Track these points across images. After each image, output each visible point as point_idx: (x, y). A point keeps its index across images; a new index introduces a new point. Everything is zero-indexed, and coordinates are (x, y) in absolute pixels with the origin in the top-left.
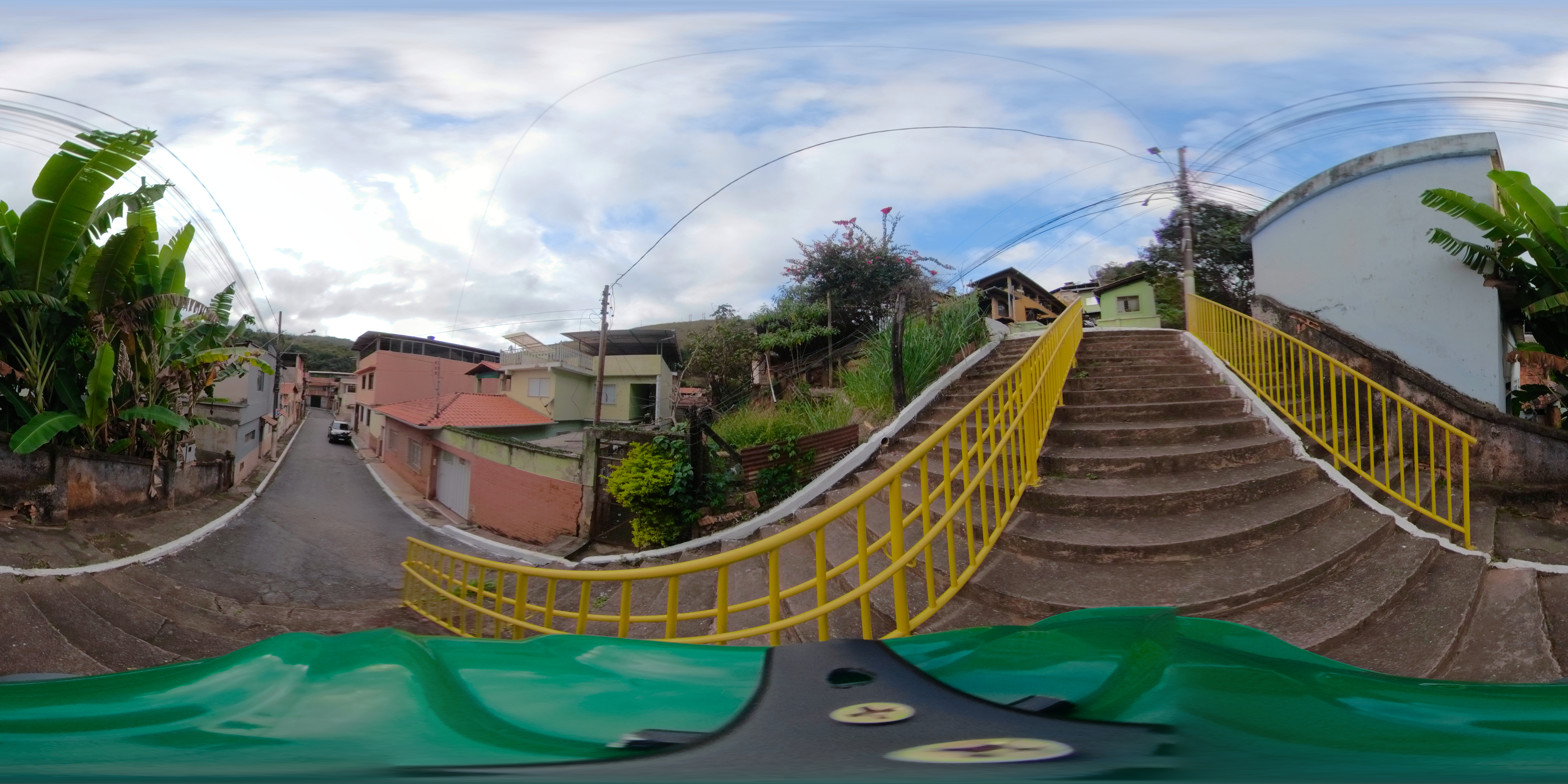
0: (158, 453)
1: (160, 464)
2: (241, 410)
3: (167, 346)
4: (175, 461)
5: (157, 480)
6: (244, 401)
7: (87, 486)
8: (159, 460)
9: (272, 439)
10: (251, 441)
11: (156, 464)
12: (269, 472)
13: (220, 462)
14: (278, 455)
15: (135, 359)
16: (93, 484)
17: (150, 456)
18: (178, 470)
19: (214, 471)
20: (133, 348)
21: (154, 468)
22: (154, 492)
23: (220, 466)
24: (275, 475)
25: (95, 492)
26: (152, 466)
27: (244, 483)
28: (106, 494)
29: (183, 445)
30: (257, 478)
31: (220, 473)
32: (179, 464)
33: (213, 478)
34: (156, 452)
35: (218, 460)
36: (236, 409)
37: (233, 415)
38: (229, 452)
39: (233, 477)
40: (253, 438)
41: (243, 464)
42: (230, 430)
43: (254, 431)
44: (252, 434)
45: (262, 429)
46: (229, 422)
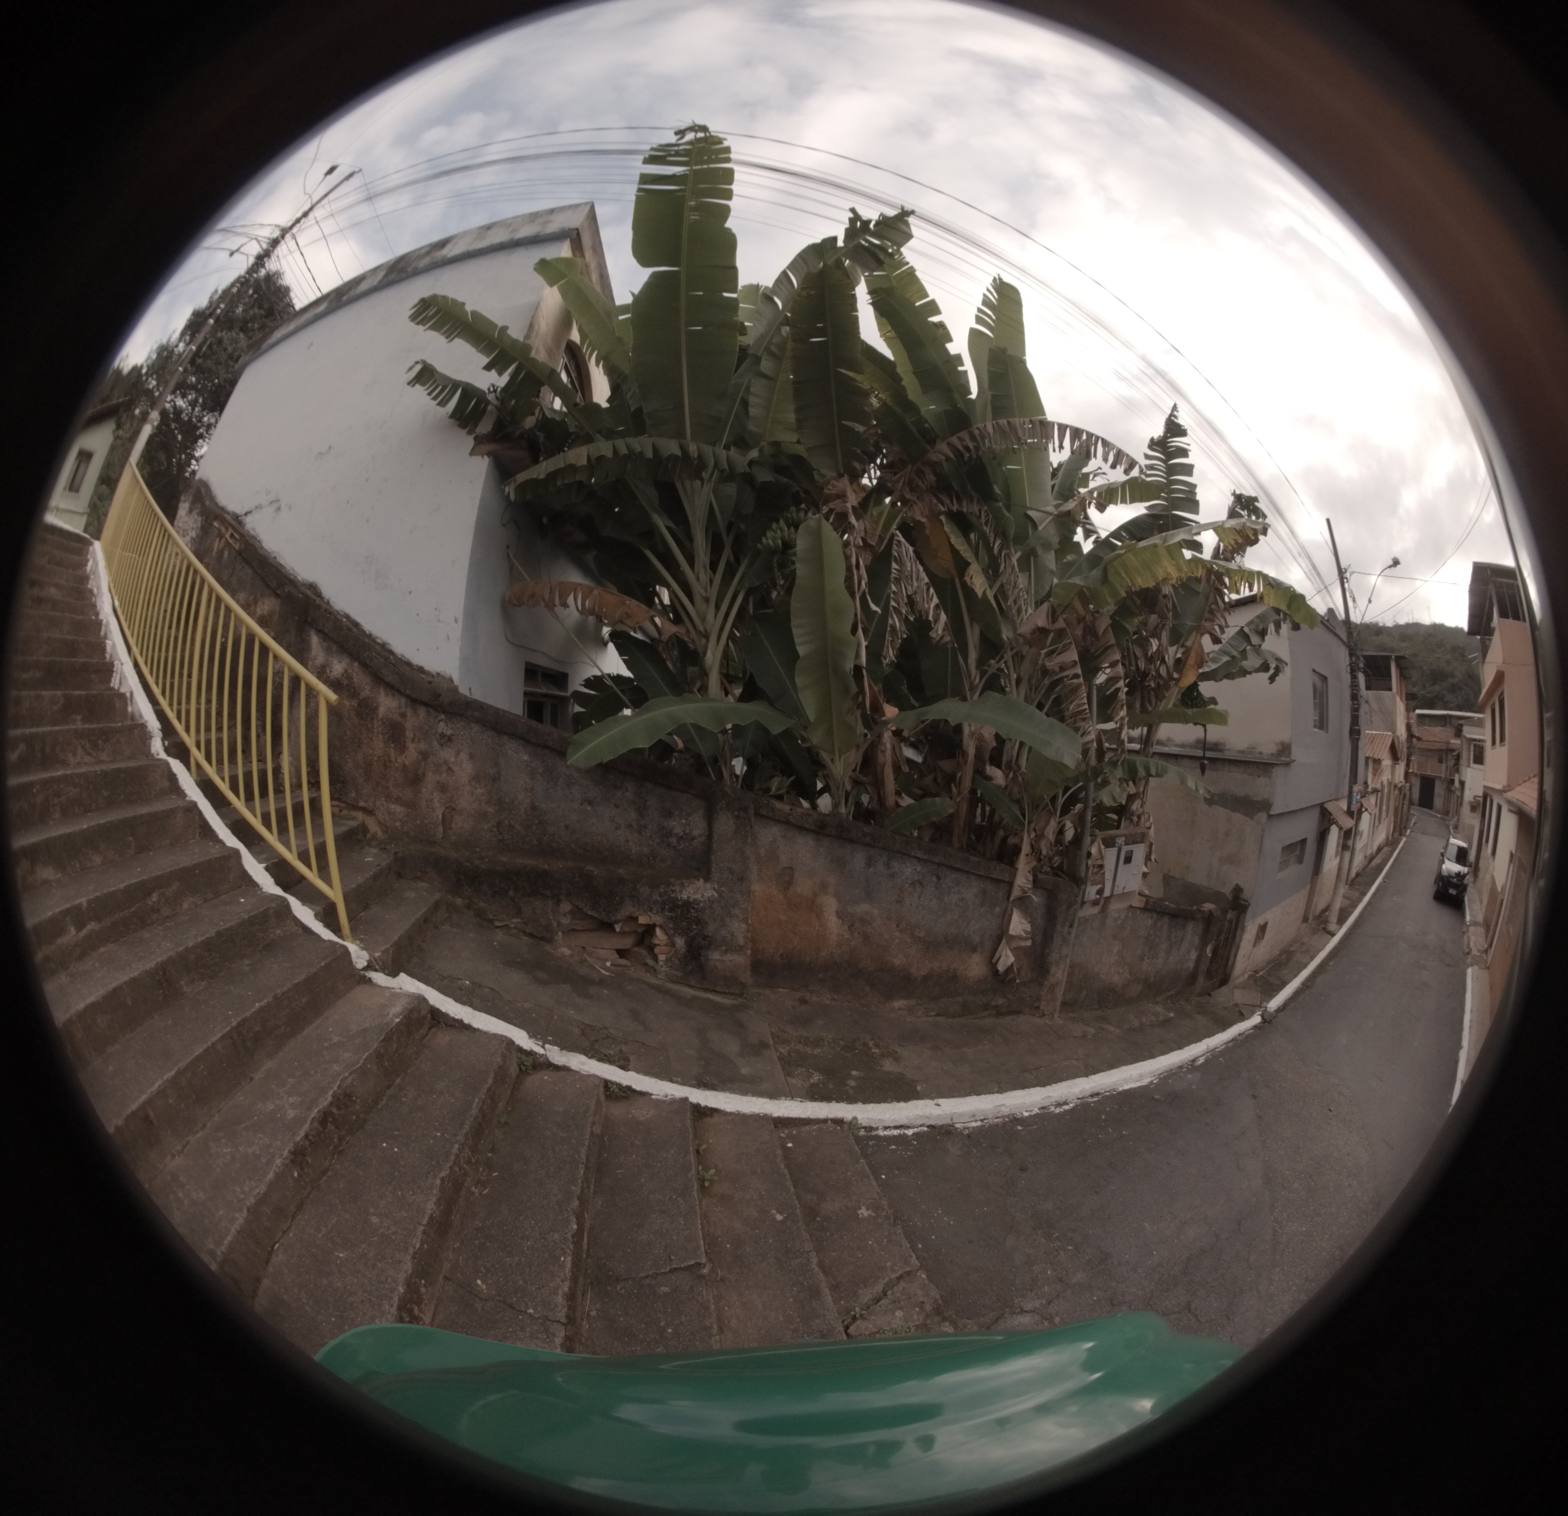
0: (1035, 850)
1: (1036, 882)
2: (1274, 771)
4: (1078, 882)
5: (1018, 925)
6: (1285, 751)
7: (812, 907)
8: (1035, 872)
9: (1340, 871)
10: (1294, 870)
11: (1022, 880)
12: (1313, 957)
13: (1207, 911)
14: (1343, 917)
16: (830, 905)
17: (1009, 856)
18: (1089, 911)
19: (1191, 933)
21: (1016, 893)
22: (1006, 958)
25: (833, 923)
26: (1011, 884)
27: (1254, 979)
28: (866, 937)
29: (1109, 843)
30: (1283, 973)
31: (1204, 943)
32: (1091, 892)
33: (1185, 952)
34: (1026, 848)
35: (1208, 906)
36: (1265, 771)
38: (1238, 890)
39: (1232, 958)
40: (1300, 860)
41: (1263, 929)
42: (1250, 827)
43: (1304, 842)
44: (1297, 849)
45: (1322, 838)
46: (1250, 807)
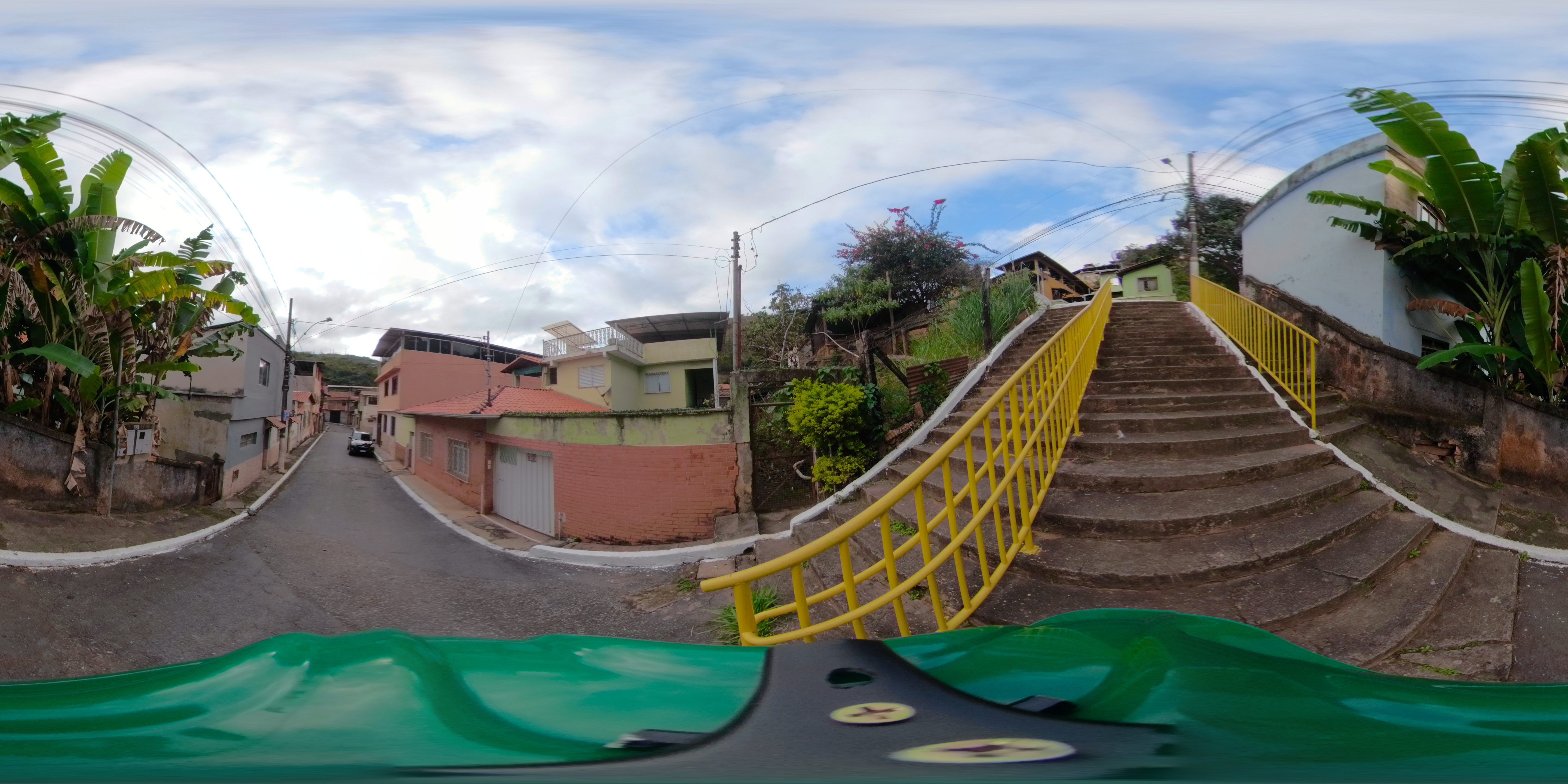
1: (87, 445)
2: (233, 401)
4: (114, 447)
5: (77, 466)
6: (240, 391)
9: (280, 446)
10: (250, 446)
12: (273, 485)
13: (200, 465)
14: (287, 466)
18: (121, 462)
19: (190, 475)
21: (75, 449)
22: (72, 483)
23: (199, 469)
24: (281, 488)
26: (72, 445)
27: (237, 496)
29: (130, 428)
30: (256, 492)
31: (199, 480)
33: (189, 484)
34: (80, 427)
35: (198, 463)
36: (227, 399)
37: (224, 408)
38: (216, 456)
39: (220, 488)
40: (254, 442)
41: (236, 473)
42: (220, 426)
43: (255, 434)
44: (251, 437)
45: (267, 433)
46: (218, 417)
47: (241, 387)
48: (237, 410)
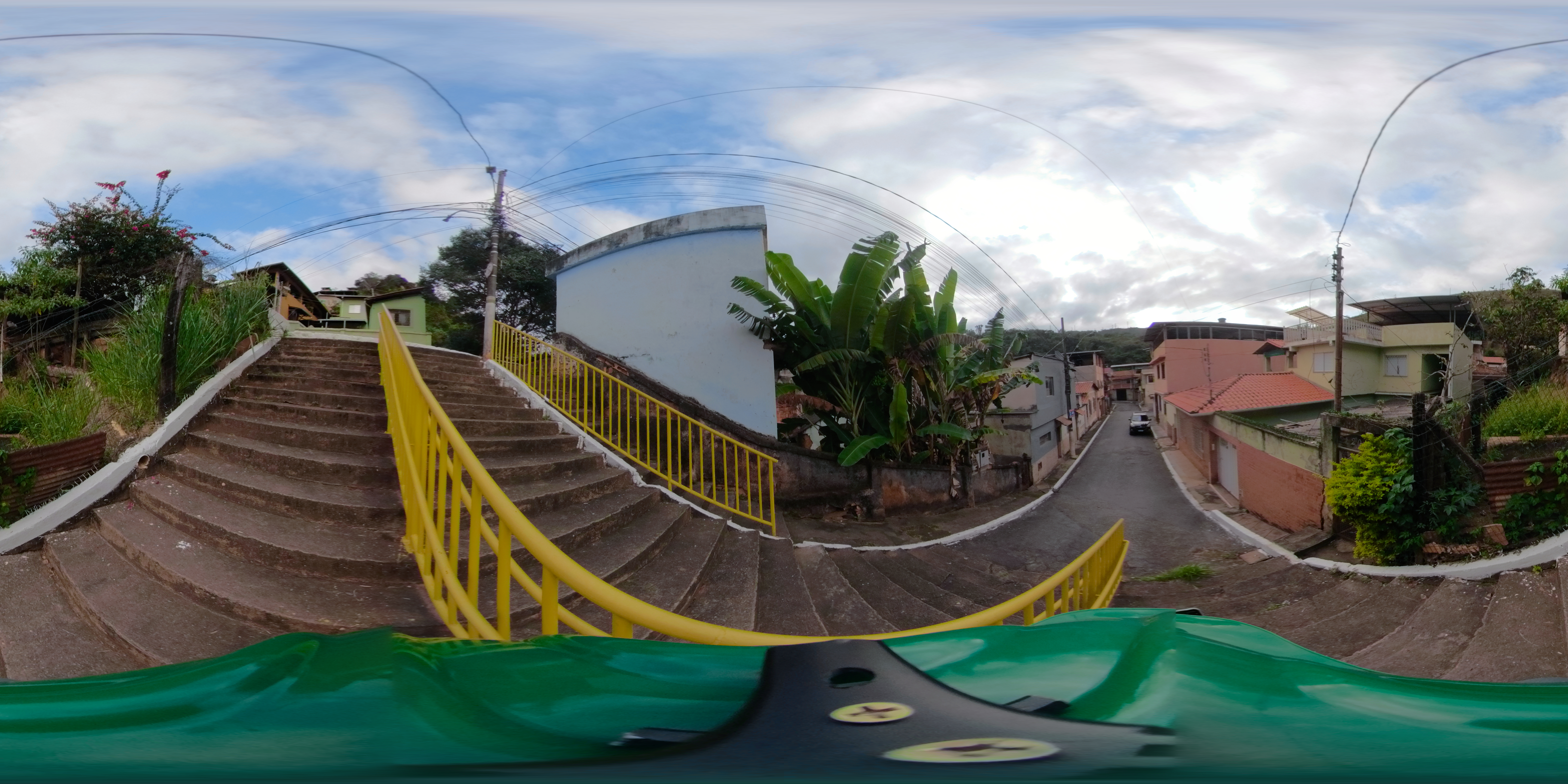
0: (955, 460)
1: (957, 469)
3: (952, 373)
4: (970, 465)
5: (955, 482)
7: (899, 490)
8: (956, 466)
10: (1049, 443)
11: (953, 469)
15: (925, 387)
16: (903, 488)
17: (948, 463)
18: (975, 473)
19: (1011, 472)
20: (923, 380)
21: (952, 473)
22: (954, 492)
23: (1018, 467)
24: (1074, 470)
25: (905, 493)
26: (950, 471)
28: (915, 495)
29: (976, 452)
31: (1017, 474)
32: (974, 468)
33: (1011, 478)
34: (952, 460)
35: (1016, 463)
37: (1024, 421)
38: (1026, 454)
39: (1031, 477)
40: (1051, 439)
41: (1041, 464)
42: (1024, 434)
43: (1049, 433)
44: (1048, 436)
45: (1058, 430)
46: (1023, 428)
47: (1034, 403)
48: (1035, 421)
